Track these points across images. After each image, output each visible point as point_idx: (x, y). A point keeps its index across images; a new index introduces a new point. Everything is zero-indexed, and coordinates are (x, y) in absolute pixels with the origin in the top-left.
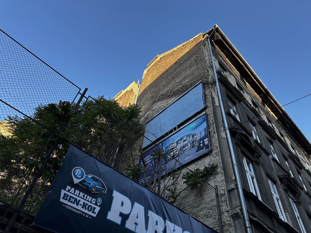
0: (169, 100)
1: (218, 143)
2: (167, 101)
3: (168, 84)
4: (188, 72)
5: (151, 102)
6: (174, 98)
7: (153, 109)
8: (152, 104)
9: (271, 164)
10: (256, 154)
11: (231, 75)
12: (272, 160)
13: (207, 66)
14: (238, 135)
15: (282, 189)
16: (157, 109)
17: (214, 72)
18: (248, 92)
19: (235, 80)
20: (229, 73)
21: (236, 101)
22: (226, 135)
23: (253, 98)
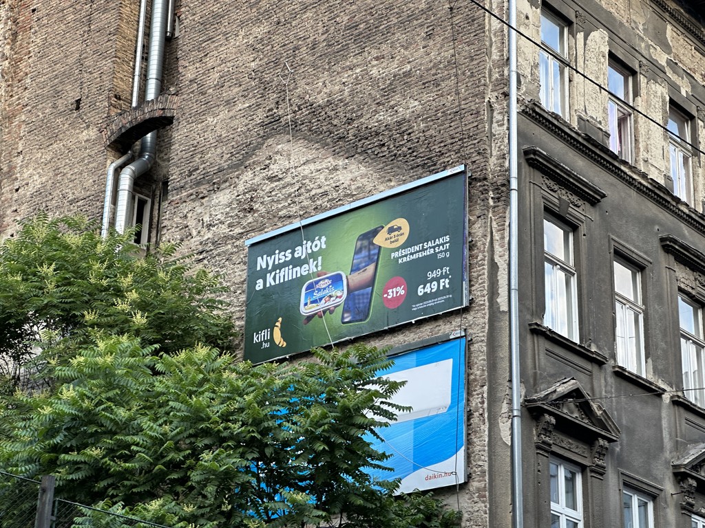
0: (341, 162)
1: (487, 459)
2: (335, 169)
5: (260, 115)
6: (363, 170)
7: (275, 169)
8: (262, 125)
9: (661, 426)
10: (601, 442)
11: (593, 34)
12: (669, 406)
13: (490, 76)
14: (547, 416)
15: (672, 509)
16: (288, 179)
17: (508, 129)
18: (662, 58)
19: (606, 50)
20: (580, 36)
21: (580, 211)
22: (512, 434)
23: (678, 81)
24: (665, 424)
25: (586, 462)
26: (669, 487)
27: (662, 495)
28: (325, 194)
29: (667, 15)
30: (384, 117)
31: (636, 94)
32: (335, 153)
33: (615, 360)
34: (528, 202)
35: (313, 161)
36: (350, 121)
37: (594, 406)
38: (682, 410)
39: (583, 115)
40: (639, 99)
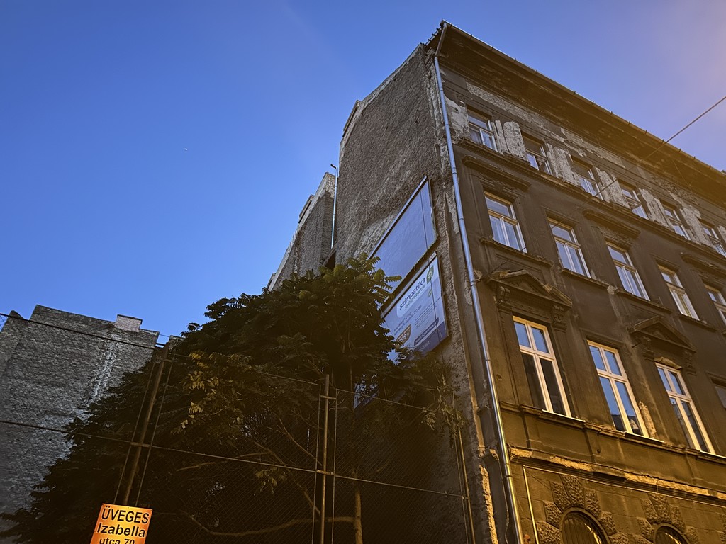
0: (385, 221)
1: (459, 318)
2: (383, 225)
4: (408, 151)
5: (359, 227)
8: (360, 230)
9: (611, 307)
10: (556, 307)
11: (507, 123)
12: (614, 296)
13: (436, 134)
14: (502, 287)
15: (636, 356)
17: (448, 150)
18: (562, 140)
19: (520, 130)
20: (498, 122)
21: (515, 192)
22: (472, 298)
23: (576, 150)
24: (613, 306)
25: (549, 321)
26: (628, 343)
27: (624, 346)
29: (559, 124)
30: (398, 188)
31: (546, 151)
33: (560, 266)
34: (469, 184)
35: (376, 228)
36: (387, 201)
37: (546, 287)
38: (627, 300)
39: (507, 152)
40: (549, 153)
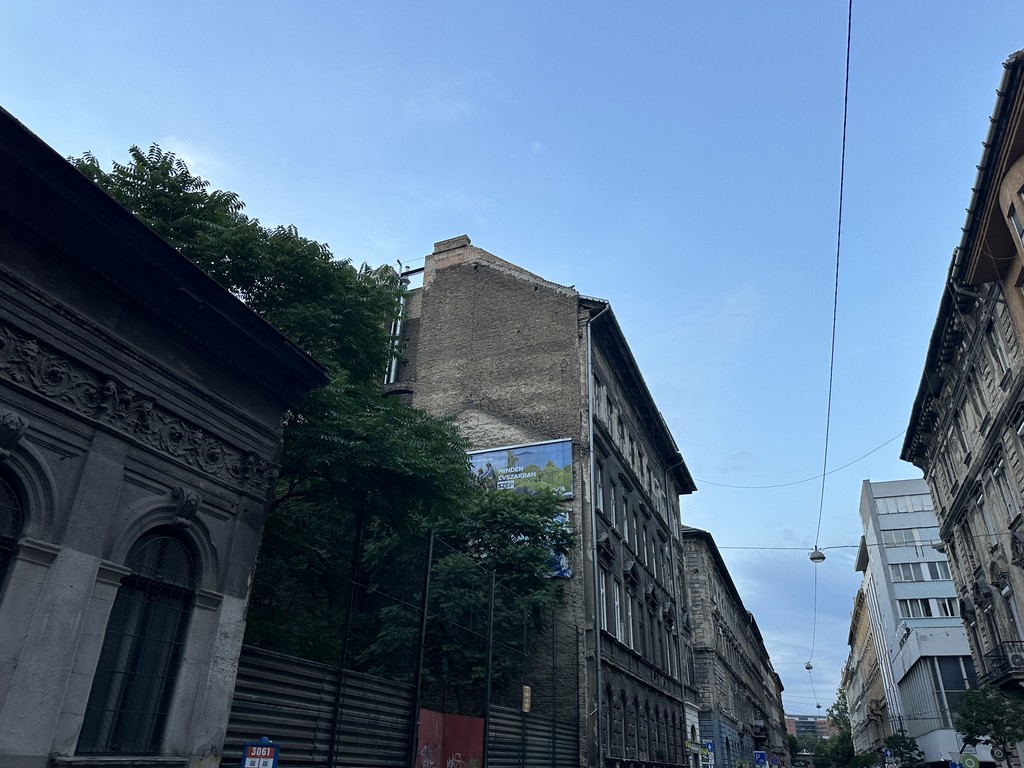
0: (506, 426)
1: (583, 566)
2: (503, 429)
3: (501, 378)
4: (547, 387)
5: (462, 399)
6: (517, 432)
7: (470, 424)
8: (462, 403)
9: (621, 554)
10: (612, 561)
11: (604, 388)
12: (622, 545)
13: (581, 401)
15: (623, 590)
16: (478, 429)
17: (589, 425)
19: (607, 393)
21: (603, 461)
22: (593, 557)
24: (621, 551)
27: (621, 583)
28: (498, 439)
30: (528, 410)
31: (612, 412)
32: (502, 422)
35: (491, 423)
36: (510, 409)
38: (624, 547)
39: (602, 420)
40: (612, 415)
